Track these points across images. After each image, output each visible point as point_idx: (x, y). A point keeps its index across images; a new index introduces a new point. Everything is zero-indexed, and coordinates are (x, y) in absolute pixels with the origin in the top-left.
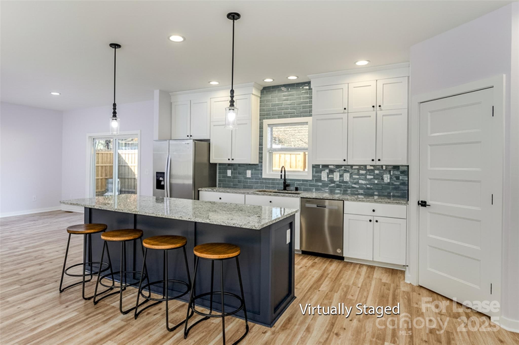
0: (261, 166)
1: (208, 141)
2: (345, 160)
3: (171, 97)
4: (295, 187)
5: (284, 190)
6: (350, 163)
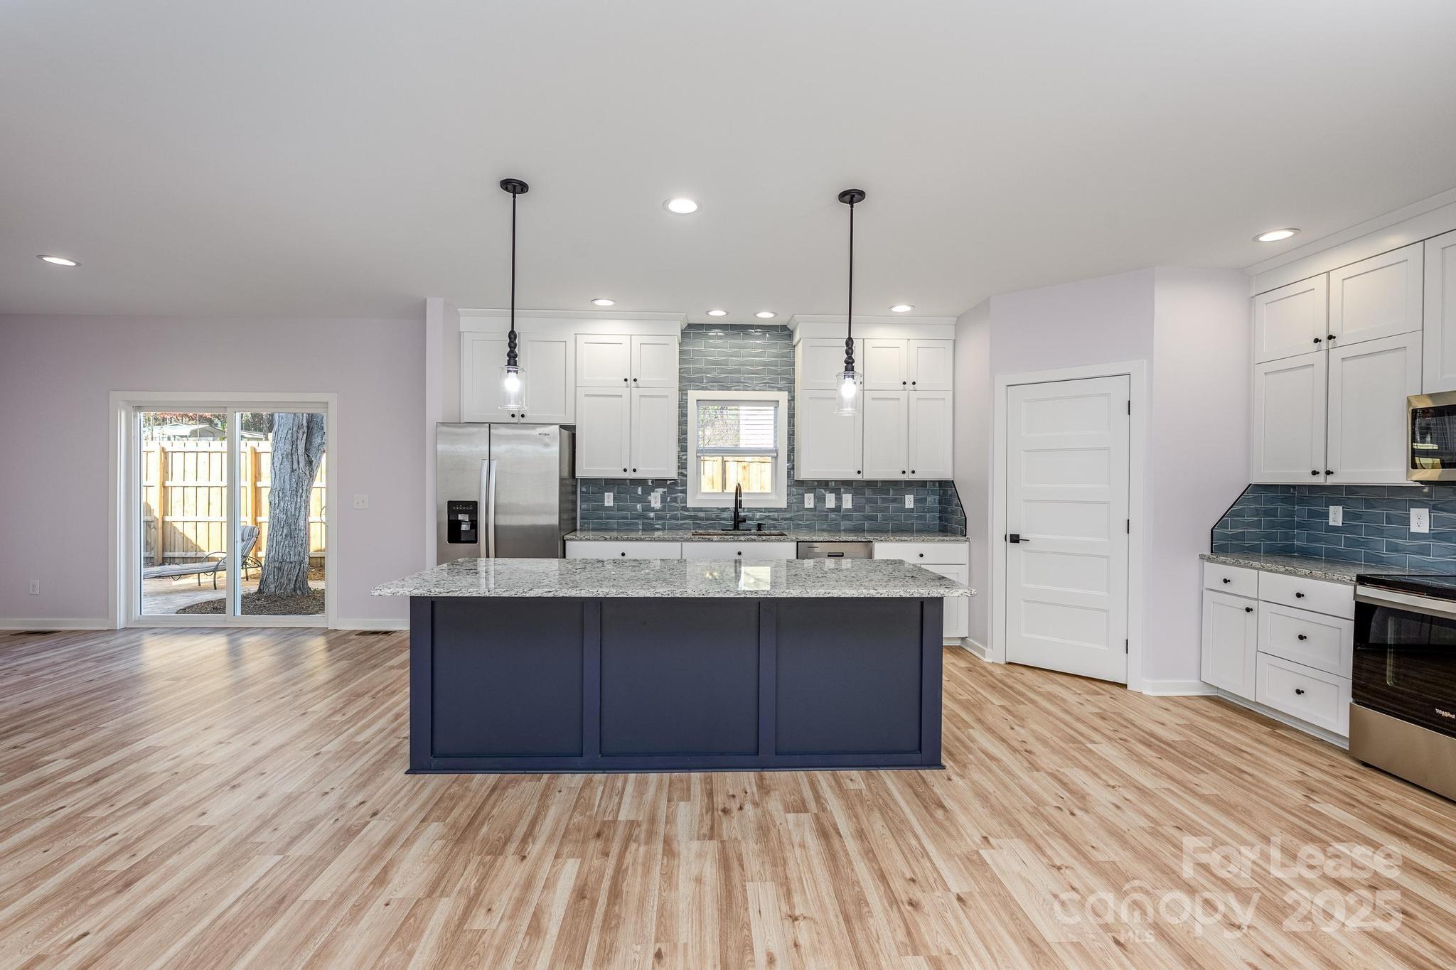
0: (684, 484)
1: (572, 428)
2: (859, 472)
3: (462, 318)
4: (756, 522)
5: (734, 529)
6: (867, 476)
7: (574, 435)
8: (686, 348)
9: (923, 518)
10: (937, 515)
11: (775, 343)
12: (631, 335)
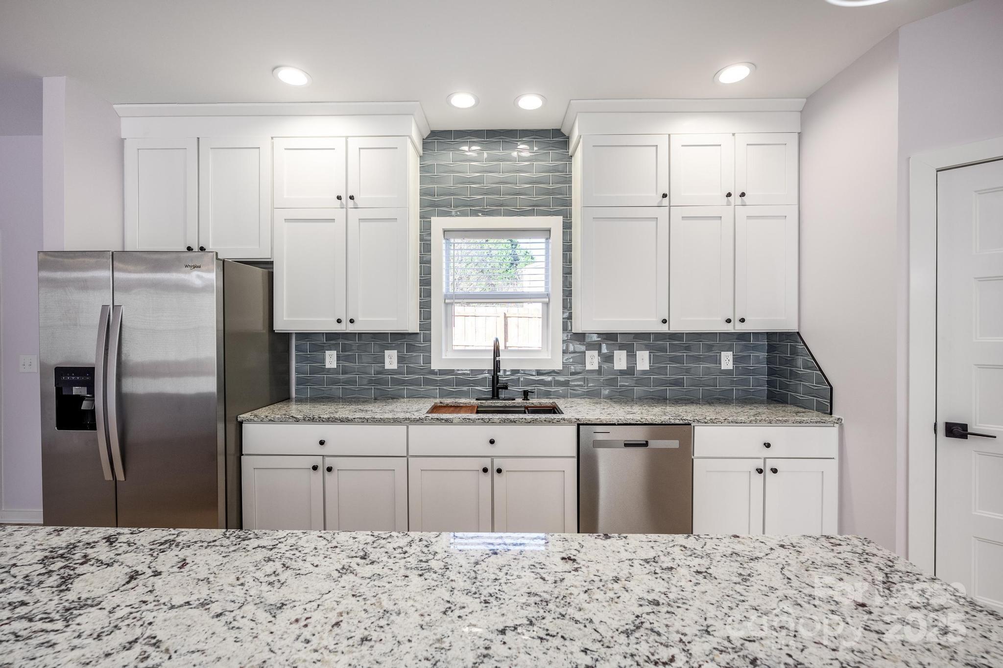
0: (428, 339)
1: (267, 265)
2: (664, 321)
3: (123, 119)
4: (521, 389)
5: (492, 398)
6: (676, 327)
7: (271, 276)
8: (429, 162)
9: (745, 382)
10: (765, 378)
11: (547, 153)
12: (347, 137)
